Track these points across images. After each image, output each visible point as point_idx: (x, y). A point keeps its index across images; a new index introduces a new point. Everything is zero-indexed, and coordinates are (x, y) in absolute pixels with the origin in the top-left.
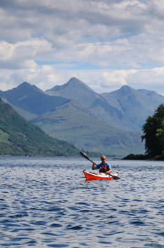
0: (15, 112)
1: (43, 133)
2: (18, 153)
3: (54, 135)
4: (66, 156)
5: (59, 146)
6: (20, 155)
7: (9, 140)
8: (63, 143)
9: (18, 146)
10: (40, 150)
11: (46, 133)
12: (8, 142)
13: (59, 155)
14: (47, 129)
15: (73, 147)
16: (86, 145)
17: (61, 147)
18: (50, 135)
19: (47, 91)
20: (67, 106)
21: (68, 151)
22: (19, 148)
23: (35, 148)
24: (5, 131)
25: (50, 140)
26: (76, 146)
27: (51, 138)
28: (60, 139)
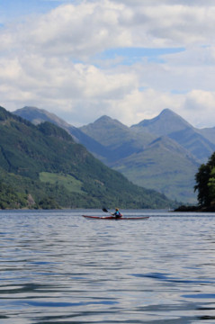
0: (91, 155)
1: (126, 180)
2: (93, 205)
3: (138, 183)
4: (154, 208)
5: (145, 196)
6: (95, 208)
7: (82, 189)
8: (150, 192)
9: (94, 196)
10: (121, 201)
11: (129, 179)
12: (81, 192)
13: (145, 207)
14: (132, 176)
15: (164, 197)
16: (182, 194)
17: (148, 196)
18: (134, 183)
19: (133, 126)
20: (158, 146)
21: (156, 202)
22: (95, 199)
23: (115, 199)
24: (77, 179)
25: (134, 189)
26: (168, 195)
27: (136, 186)
28: (148, 187)
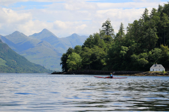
0: (10, 48)
1: (27, 60)
2: (11, 71)
3: (32, 61)
4: (39, 73)
5: (36, 67)
6: (12, 72)
7: (6, 64)
8: (38, 65)
9: (11, 67)
10: (24, 69)
11: (28, 60)
12: (6, 65)
13: (35, 72)
14: (30, 58)
15: (44, 68)
16: (52, 67)
17: (37, 67)
18: (30, 61)
19: (29, 36)
20: (41, 45)
21: (41, 70)
22: (12, 69)
23: (21, 68)
24: (3, 59)
25: (30, 64)
26: (46, 67)
28: (37, 63)
